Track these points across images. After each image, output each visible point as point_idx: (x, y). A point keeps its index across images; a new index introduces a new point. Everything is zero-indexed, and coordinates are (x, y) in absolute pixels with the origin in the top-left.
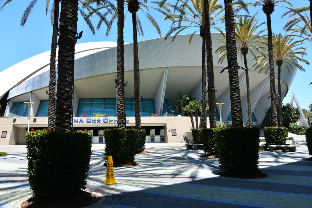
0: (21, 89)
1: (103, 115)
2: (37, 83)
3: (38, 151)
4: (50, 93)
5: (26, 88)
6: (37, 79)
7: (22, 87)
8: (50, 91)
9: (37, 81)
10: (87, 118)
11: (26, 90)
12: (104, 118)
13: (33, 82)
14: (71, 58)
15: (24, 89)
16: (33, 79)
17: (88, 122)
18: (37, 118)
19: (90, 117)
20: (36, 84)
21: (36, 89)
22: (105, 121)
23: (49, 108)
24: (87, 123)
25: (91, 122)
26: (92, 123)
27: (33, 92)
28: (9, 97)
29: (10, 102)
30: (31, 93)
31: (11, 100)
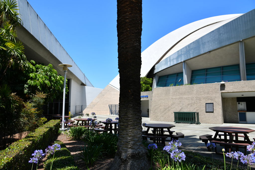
0: (170, 61)
2: (192, 50)
5: (177, 58)
7: (172, 58)
15: (175, 61)
21: (191, 57)
27: (186, 61)
28: (156, 71)
29: (156, 76)
30: (184, 63)
31: (157, 74)
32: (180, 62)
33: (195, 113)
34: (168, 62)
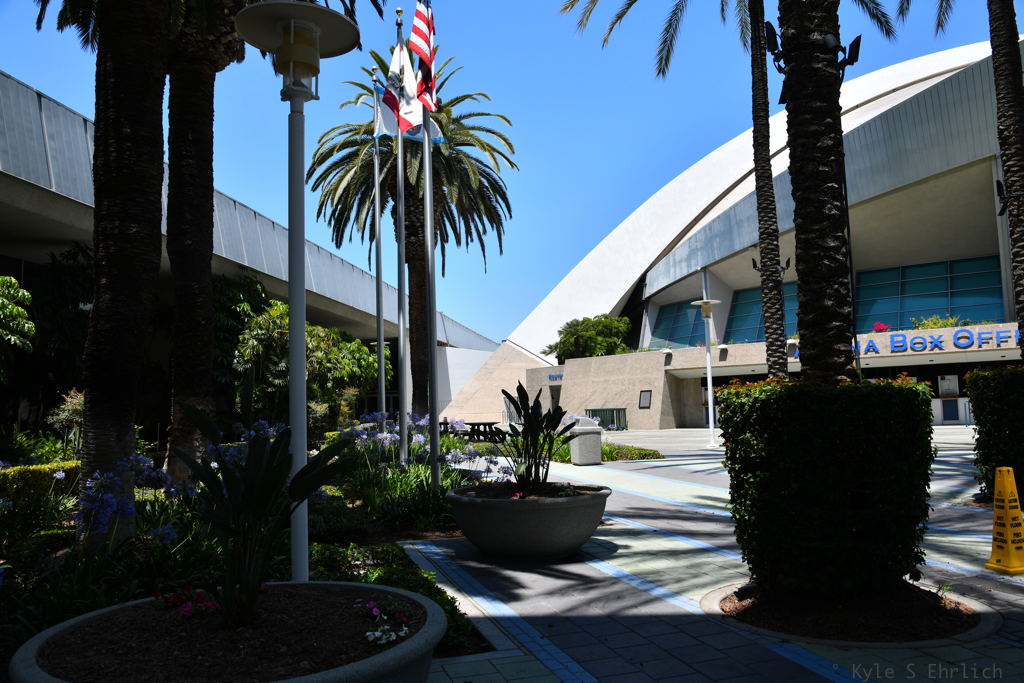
0: (675, 266)
1: (951, 321)
2: (718, 239)
3: (757, 445)
4: (764, 265)
5: (688, 259)
6: (718, 228)
7: (678, 258)
8: (763, 258)
9: (716, 236)
10: (892, 337)
11: (689, 266)
12: (957, 333)
13: (706, 238)
14: (831, 139)
15: (684, 264)
16: (704, 228)
17: (897, 348)
18: (730, 347)
19: (900, 332)
20: (715, 245)
21: (717, 258)
22: (962, 341)
23: (766, 312)
24: (893, 352)
25: (906, 350)
26: (910, 352)
27: (710, 269)
28: (648, 292)
29: (650, 307)
30: (703, 274)
31: (653, 299)
32: (693, 270)
33: (612, 410)
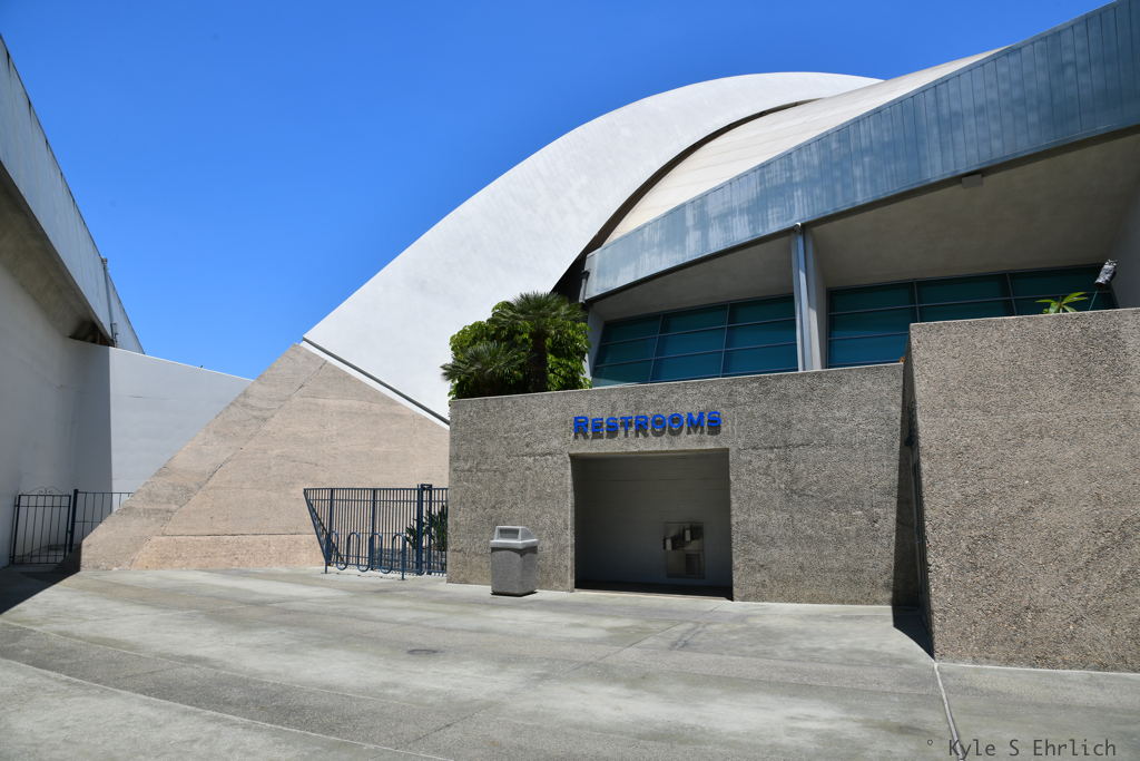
2: (866, 159)
21: (861, 200)
29: (592, 321)
30: (800, 240)
34: (684, 232)
